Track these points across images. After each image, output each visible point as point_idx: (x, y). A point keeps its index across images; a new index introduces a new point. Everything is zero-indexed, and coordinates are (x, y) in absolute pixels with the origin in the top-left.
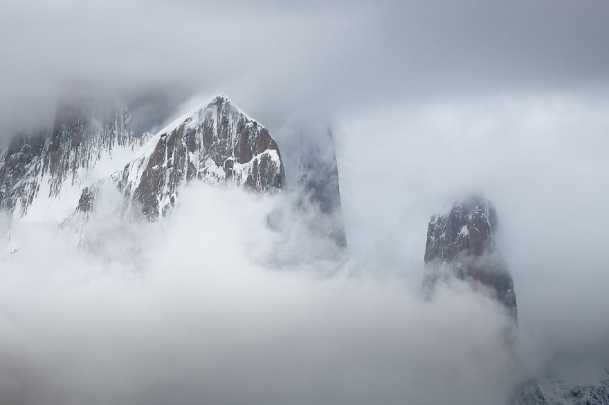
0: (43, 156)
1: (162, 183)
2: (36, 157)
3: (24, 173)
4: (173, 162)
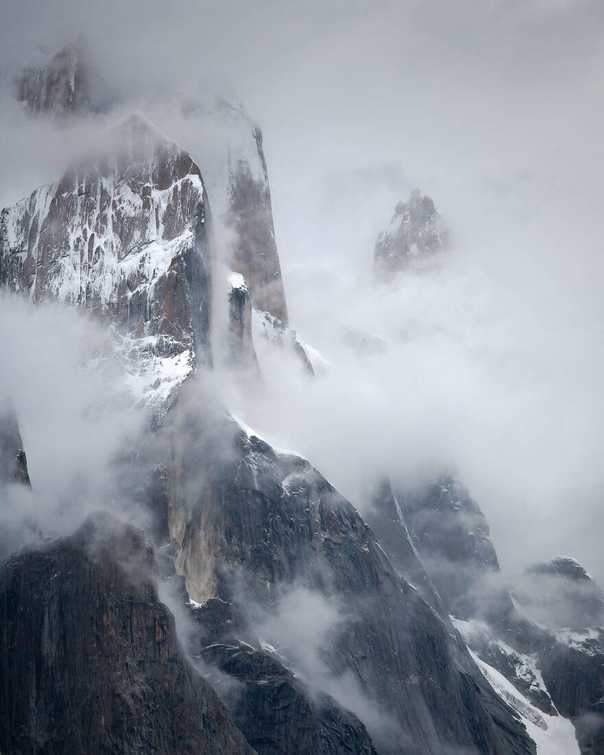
1: (73, 214)
4: (84, 189)
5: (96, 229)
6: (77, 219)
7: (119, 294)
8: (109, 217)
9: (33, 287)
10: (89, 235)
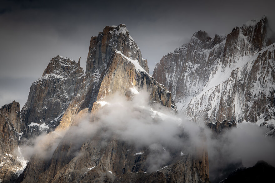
0: (220, 58)
1: (259, 70)
2: (218, 58)
3: (214, 63)
4: (263, 63)
5: (266, 75)
6: (260, 72)
7: (272, 95)
8: (270, 71)
9: (245, 91)
10: (263, 77)
